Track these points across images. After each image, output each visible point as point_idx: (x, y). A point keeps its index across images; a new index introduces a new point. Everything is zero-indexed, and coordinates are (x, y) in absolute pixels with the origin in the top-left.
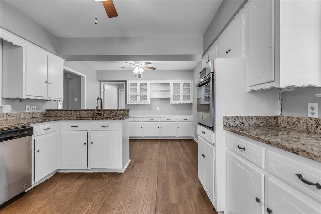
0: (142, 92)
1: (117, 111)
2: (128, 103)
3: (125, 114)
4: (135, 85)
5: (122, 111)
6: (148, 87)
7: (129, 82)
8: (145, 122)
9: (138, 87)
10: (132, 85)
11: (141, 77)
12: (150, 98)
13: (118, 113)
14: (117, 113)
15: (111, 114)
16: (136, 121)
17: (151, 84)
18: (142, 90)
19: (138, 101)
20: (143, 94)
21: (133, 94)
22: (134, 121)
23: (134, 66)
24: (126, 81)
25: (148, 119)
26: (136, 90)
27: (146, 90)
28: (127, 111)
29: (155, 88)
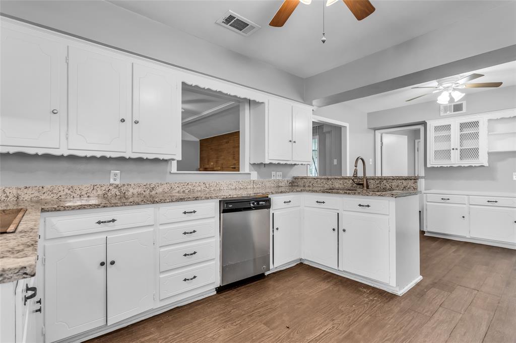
0: (465, 142)
1: (393, 180)
2: (429, 166)
3: (408, 187)
4: (448, 127)
5: (404, 181)
6: (483, 130)
7: (431, 125)
8: (471, 206)
9: (455, 133)
10: (437, 128)
11: (462, 110)
12: (489, 154)
13: (395, 183)
14: (393, 184)
15: (382, 186)
16: (448, 201)
17: (490, 120)
18: (462, 137)
19: (455, 160)
20: (469, 144)
21: (443, 146)
22: (443, 201)
23: (438, 91)
24: (424, 124)
25: (484, 200)
26: (448, 138)
27: (476, 136)
28: (413, 181)
29: (501, 128)
